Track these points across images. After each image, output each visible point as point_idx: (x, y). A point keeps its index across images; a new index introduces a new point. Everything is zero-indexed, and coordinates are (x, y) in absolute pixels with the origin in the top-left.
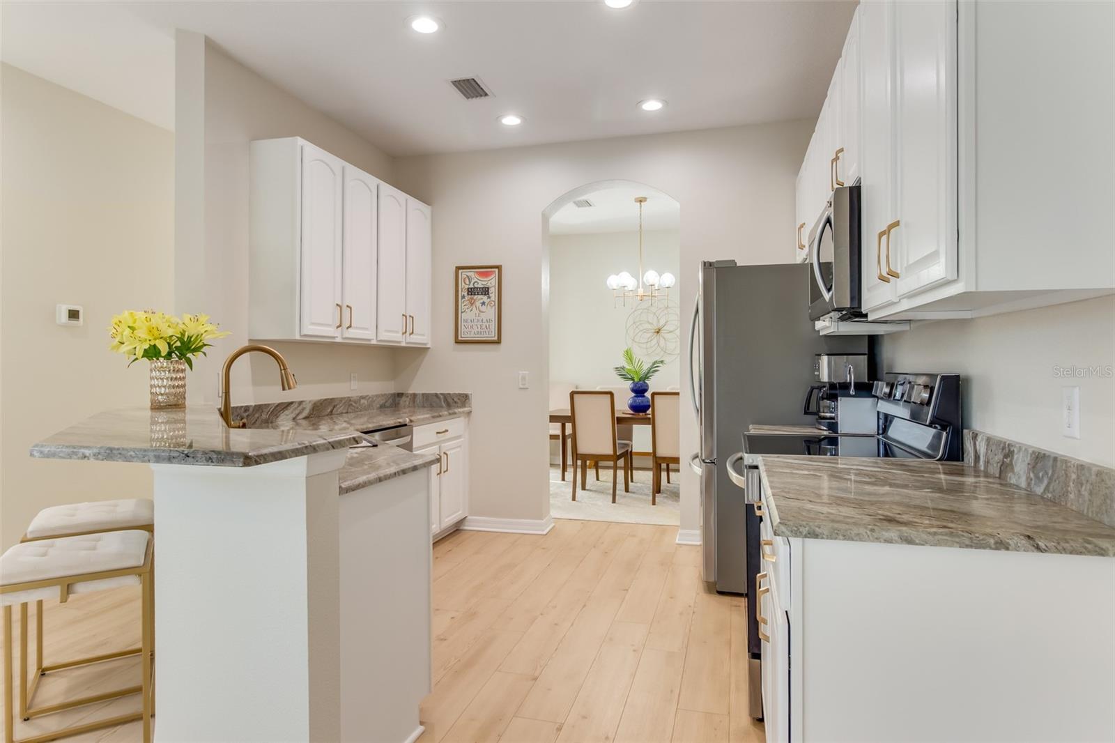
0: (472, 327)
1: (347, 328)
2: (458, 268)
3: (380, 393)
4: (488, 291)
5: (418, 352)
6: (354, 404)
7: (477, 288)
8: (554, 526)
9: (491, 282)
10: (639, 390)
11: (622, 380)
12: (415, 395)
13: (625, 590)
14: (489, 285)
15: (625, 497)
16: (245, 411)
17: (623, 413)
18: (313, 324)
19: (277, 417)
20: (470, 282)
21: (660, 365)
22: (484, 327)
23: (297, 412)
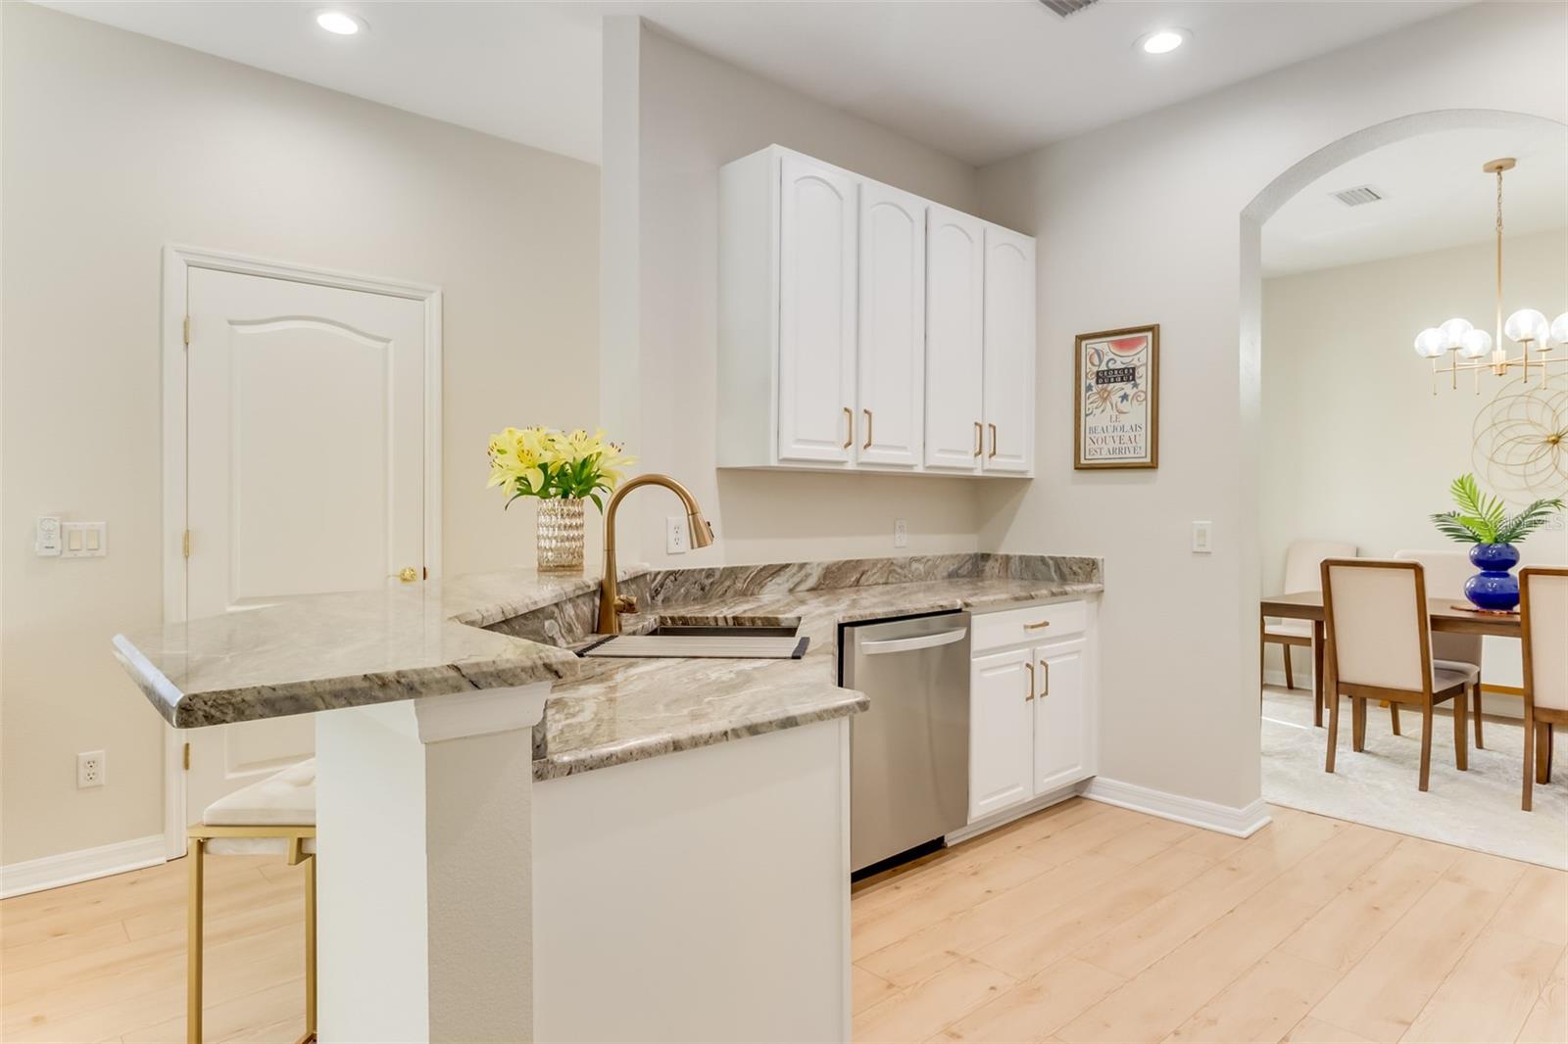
0: (1104, 440)
1: (865, 447)
2: (1080, 338)
3: (947, 553)
4: (1133, 374)
5: (1011, 486)
6: (899, 571)
7: (1114, 370)
8: (1271, 822)
9: (1139, 357)
10: (1495, 563)
11: (1451, 540)
12: (1008, 558)
13: (1402, 1022)
14: (1136, 363)
15: (1454, 779)
16: (708, 576)
17: (1453, 608)
18: (799, 441)
19: (762, 587)
20: (1101, 361)
21: (1552, 509)
22: (1126, 439)
23: (796, 579)
